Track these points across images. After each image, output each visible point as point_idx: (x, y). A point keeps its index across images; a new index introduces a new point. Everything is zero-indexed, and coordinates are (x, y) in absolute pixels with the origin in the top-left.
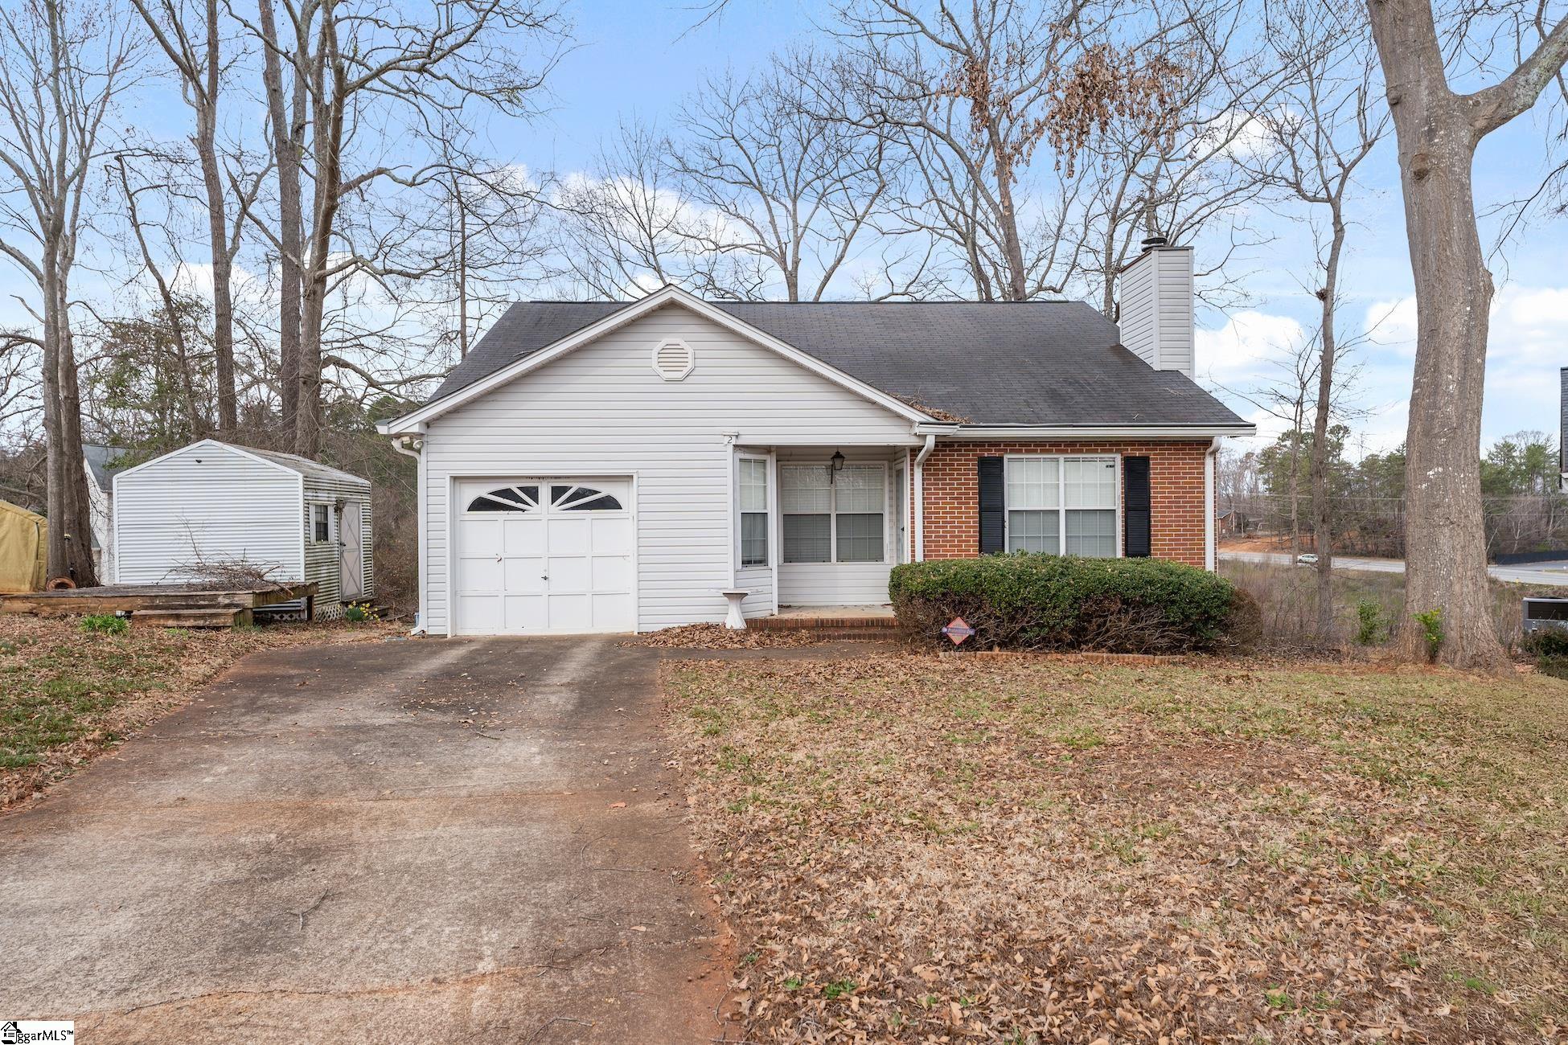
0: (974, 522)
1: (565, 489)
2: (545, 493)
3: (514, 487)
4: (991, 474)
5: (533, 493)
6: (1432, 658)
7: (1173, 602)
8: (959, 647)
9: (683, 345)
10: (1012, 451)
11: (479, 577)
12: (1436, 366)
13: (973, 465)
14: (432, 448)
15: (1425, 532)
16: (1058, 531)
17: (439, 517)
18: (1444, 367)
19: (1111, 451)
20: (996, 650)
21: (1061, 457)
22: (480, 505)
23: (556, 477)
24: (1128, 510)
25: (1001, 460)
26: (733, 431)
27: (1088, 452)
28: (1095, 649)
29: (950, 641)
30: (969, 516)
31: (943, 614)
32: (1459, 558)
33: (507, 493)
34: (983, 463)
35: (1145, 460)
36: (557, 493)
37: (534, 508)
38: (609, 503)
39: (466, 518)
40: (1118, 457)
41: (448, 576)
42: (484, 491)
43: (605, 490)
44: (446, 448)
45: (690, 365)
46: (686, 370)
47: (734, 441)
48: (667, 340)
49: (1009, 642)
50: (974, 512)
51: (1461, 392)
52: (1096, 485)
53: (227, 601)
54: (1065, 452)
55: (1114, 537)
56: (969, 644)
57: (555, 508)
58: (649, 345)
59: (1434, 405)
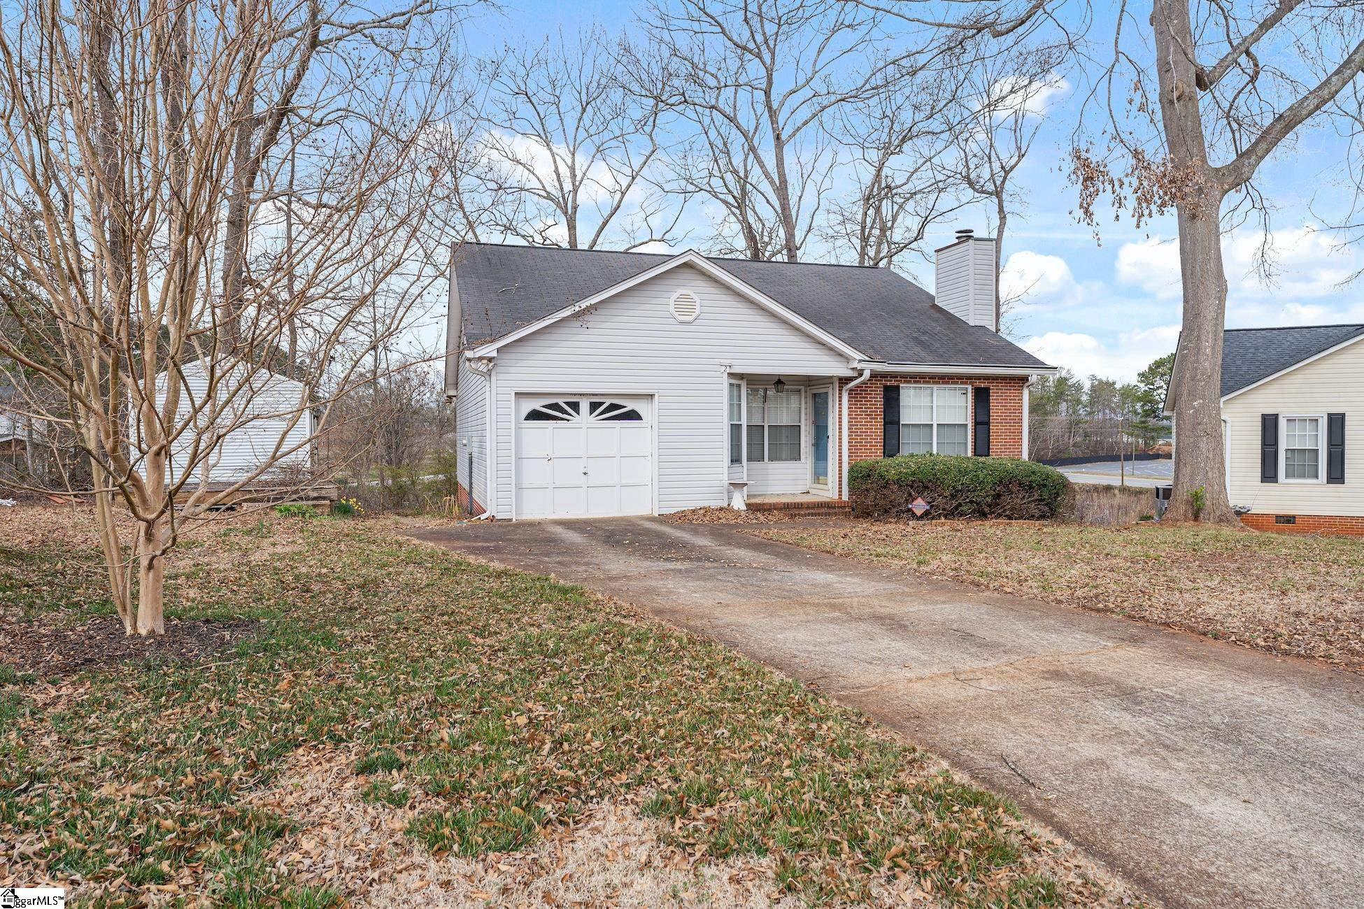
0: (880, 432)
1: (601, 404)
2: (584, 406)
3: (561, 402)
4: (891, 398)
5: (575, 406)
6: (1196, 518)
7: (1045, 486)
8: (921, 518)
9: (693, 295)
10: (905, 382)
11: (534, 473)
12: (1199, 336)
13: (880, 391)
14: (500, 369)
15: (1192, 440)
16: (932, 440)
17: (506, 425)
18: (1203, 338)
19: (966, 383)
20: (943, 520)
21: (935, 387)
22: (535, 415)
23: (593, 395)
24: (977, 423)
25: (898, 388)
26: (727, 362)
27: (952, 383)
28: (996, 517)
29: (913, 513)
30: (876, 428)
31: (910, 495)
32: (1211, 456)
33: (555, 407)
34: (886, 388)
35: (987, 390)
36: (594, 407)
37: (576, 419)
38: (633, 416)
39: (523, 426)
40: (970, 387)
41: (513, 472)
42: (537, 405)
43: (630, 405)
44: (512, 370)
45: (698, 311)
46: (694, 315)
47: (728, 370)
48: (681, 291)
49: (949, 515)
50: (880, 425)
51: (1213, 354)
52: (955, 407)
53: (316, 495)
54: (939, 383)
55: (966, 444)
56: (926, 515)
57: (592, 419)
58: (666, 295)
59: (1197, 361)
